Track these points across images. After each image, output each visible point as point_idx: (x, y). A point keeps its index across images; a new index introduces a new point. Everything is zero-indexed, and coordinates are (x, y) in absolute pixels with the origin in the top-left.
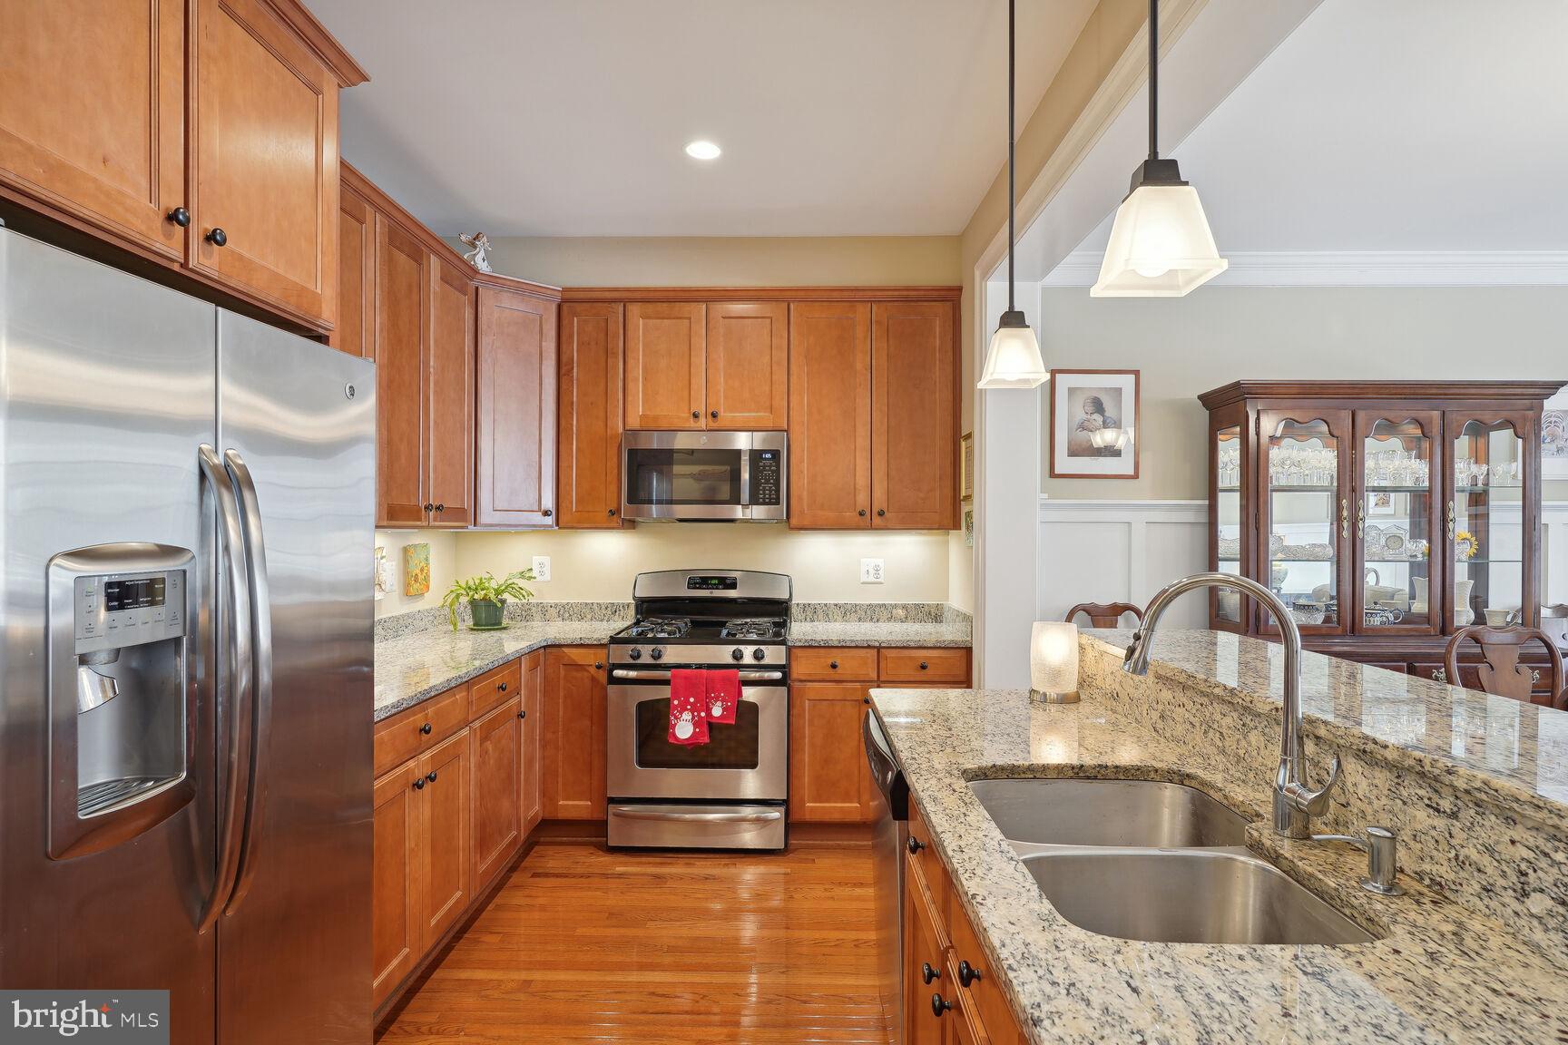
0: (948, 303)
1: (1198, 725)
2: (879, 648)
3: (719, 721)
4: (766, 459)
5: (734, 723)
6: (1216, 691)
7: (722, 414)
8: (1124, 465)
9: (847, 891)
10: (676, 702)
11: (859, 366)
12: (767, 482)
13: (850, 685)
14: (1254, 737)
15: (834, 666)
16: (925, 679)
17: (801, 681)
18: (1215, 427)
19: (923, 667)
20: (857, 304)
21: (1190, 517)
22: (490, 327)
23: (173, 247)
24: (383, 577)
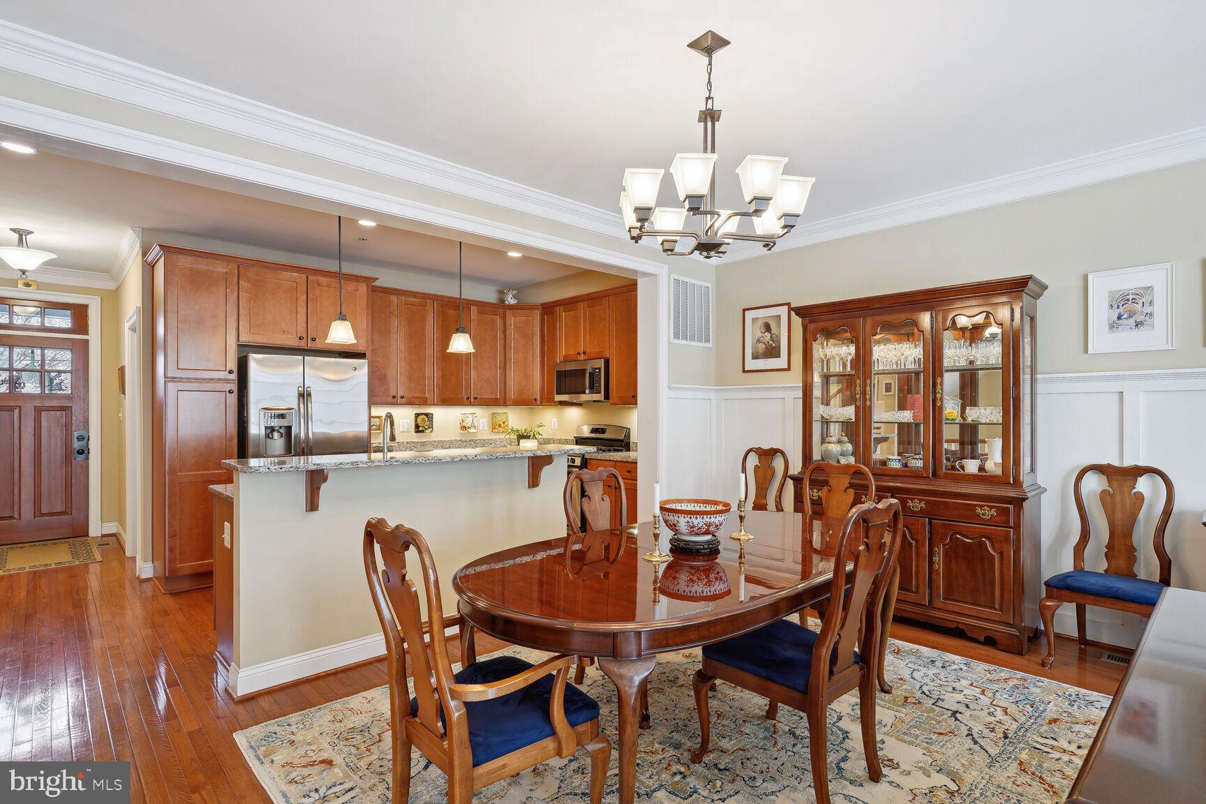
4: (597, 372)
8: (782, 363)
12: (597, 383)
22: (510, 325)
23: (302, 344)
24: (476, 424)
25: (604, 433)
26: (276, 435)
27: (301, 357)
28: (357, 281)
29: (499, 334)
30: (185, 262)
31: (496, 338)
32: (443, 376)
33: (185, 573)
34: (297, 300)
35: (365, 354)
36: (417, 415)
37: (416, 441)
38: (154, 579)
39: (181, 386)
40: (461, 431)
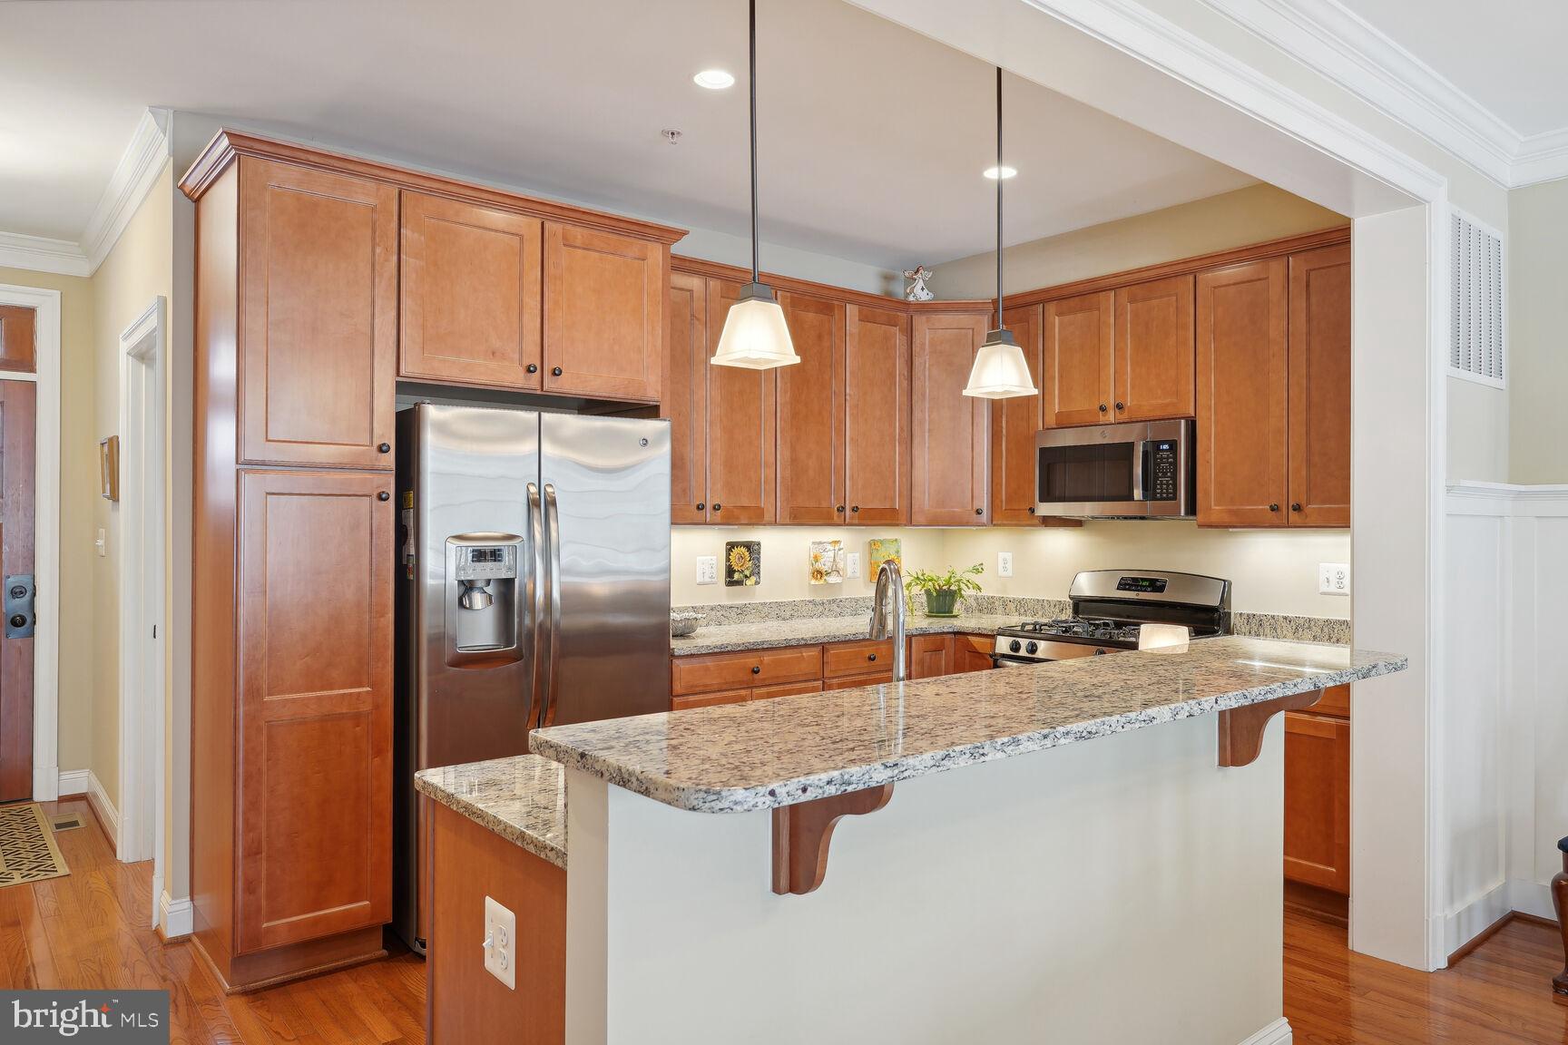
4: (1160, 451)
7: (1128, 404)
11: (1273, 334)
12: (1165, 475)
20: (1270, 261)
22: (923, 349)
23: (532, 384)
24: (841, 565)
25: (1161, 589)
26: (478, 599)
27: (535, 415)
28: (644, 236)
29: (900, 366)
30: (285, 175)
31: (892, 375)
32: (794, 460)
33: (279, 944)
34: (521, 278)
35: (656, 408)
36: (731, 546)
37: (726, 603)
38: (195, 939)
39: (274, 481)
40: (813, 582)
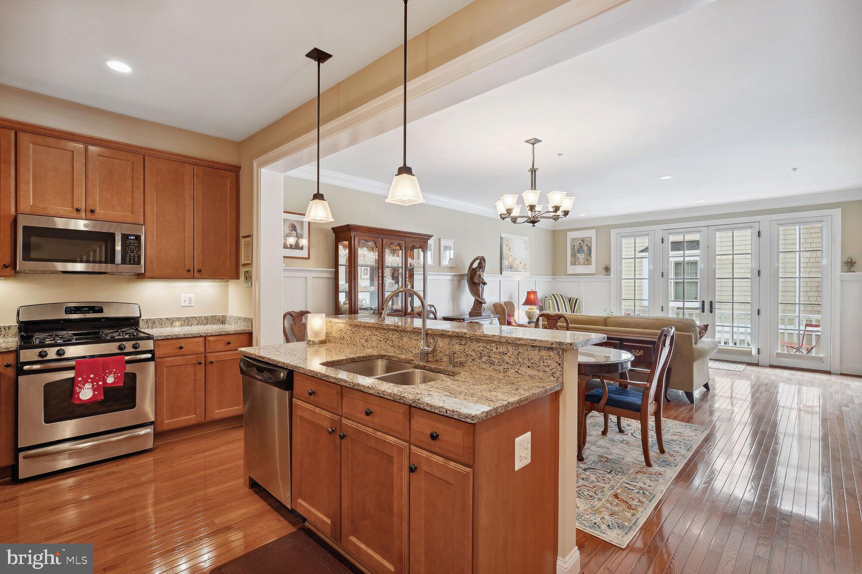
0: (234, 173)
1: (383, 340)
2: (205, 337)
3: (112, 386)
4: (131, 239)
5: (122, 385)
6: (391, 327)
7: (98, 210)
8: (304, 253)
9: (200, 455)
10: (80, 379)
11: (187, 196)
12: (132, 252)
13: (190, 357)
14: (405, 339)
15: (181, 348)
16: (229, 349)
17: (160, 358)
18: (338, 240)
19: (229, 343)
20: (186, 164)
21: (326, 275)
